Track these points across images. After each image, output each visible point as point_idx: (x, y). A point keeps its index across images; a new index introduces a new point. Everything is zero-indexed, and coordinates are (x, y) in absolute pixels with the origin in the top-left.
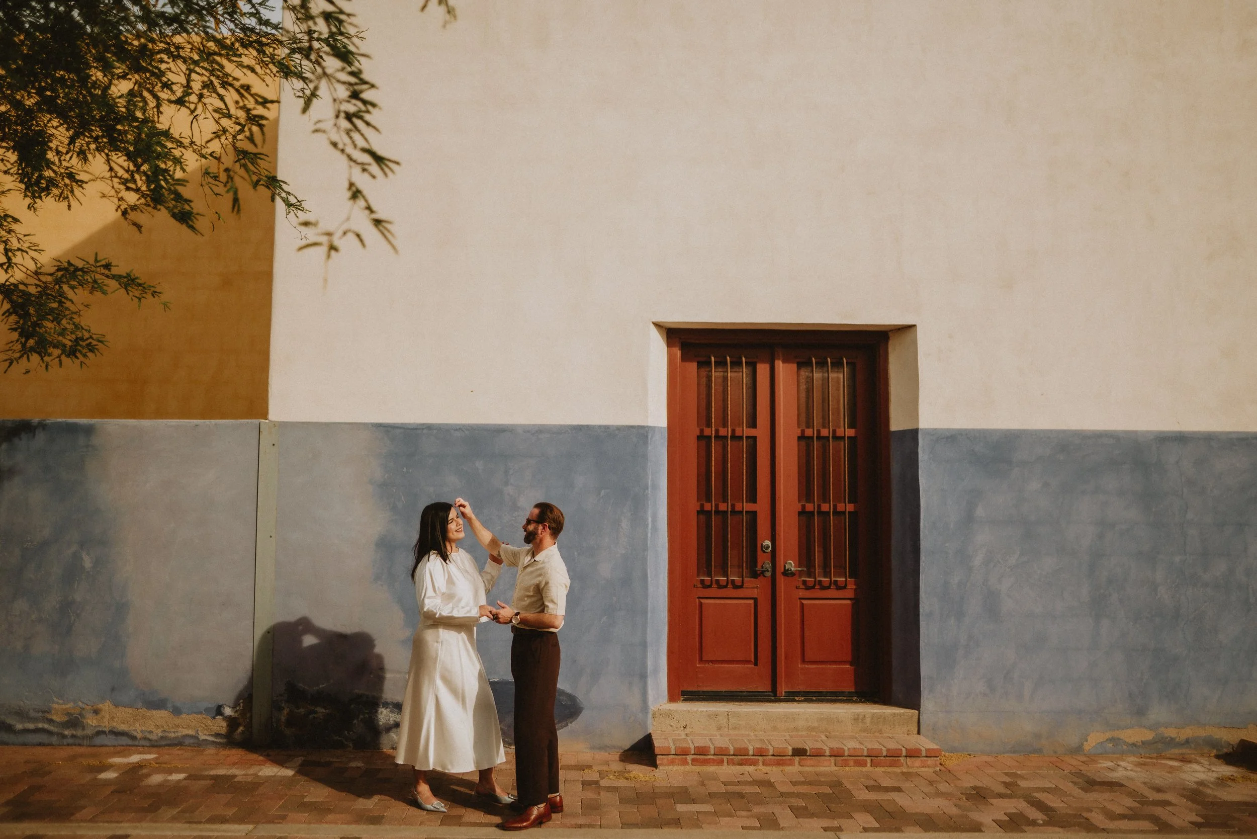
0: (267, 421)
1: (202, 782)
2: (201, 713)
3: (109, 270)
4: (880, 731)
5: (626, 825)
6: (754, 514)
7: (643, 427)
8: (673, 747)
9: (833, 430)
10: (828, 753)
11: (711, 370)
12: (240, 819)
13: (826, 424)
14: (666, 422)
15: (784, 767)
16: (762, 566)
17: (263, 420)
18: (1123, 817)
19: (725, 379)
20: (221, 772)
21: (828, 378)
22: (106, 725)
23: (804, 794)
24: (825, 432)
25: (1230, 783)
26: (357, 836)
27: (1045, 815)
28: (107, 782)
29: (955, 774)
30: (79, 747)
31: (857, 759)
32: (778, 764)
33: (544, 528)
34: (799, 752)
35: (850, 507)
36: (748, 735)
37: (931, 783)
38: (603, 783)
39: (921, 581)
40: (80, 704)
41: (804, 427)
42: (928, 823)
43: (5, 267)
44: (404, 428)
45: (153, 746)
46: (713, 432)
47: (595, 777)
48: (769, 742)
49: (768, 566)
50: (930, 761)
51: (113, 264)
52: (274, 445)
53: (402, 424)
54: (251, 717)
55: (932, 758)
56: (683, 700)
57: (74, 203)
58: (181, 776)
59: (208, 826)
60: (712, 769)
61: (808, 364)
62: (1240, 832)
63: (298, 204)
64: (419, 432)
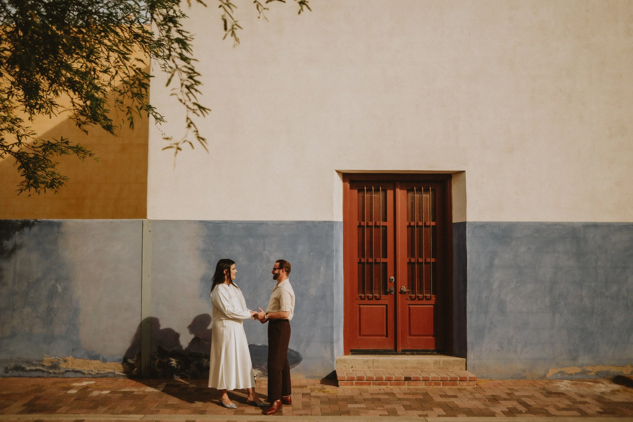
0: (146, 220)
1: (118, 395)
2: (116, 361)
3: (68, 144)
4: (447, 369)
5: (324, 414)
6: (386, 263)
7: (331, 222)
8: (346, 377)
9: (424, 222)
10: (421, 379)
11: (365, 193)
12: (136, 412)
13: (421, 220)
14: (342, 219)
15: (400, 386)
16: (390, 290)
17: (145, 219)
18: (564, 409)
19: (371, 198)
20: (127, 390)
21: (422, 197)
22: (70, 367)
23: (410, 399)
24: (420, 224)
25: (617, 393)
26: (194, 420)
27: (526, 408)
28: (72, 395)
29: (483, 389)
30: (57, 378)
31: (436, 382)
32: (397, 384)
33: (283, 271)
34: (408, 379)
35: (433, 260)
36: (383, 371)
37: (471, 394)
38: (313, 394)
39: (467, 296)
40: (57, 357)
41: (410, 221)
42: (469, 412)
43: (18, 144)
44: (214, 223)
45: (93, 378)
46: (366, 224)
47: (309, 391)
48: (393, 374)
49: (393, 289)
50: (471, 383)
51: (69, 141)
52: (150, 231)
53: (213, 221)
54: (141, 364)
55: (472, 382)
56: (351, 354)
57: (52, 115)
58: (107, 392)
59: (122, 416)
60: (365, 387)
61: (412, 190)
62: (621, 416)
63: (161, 118)
64: (221, 225)
